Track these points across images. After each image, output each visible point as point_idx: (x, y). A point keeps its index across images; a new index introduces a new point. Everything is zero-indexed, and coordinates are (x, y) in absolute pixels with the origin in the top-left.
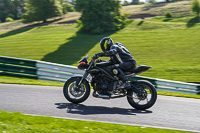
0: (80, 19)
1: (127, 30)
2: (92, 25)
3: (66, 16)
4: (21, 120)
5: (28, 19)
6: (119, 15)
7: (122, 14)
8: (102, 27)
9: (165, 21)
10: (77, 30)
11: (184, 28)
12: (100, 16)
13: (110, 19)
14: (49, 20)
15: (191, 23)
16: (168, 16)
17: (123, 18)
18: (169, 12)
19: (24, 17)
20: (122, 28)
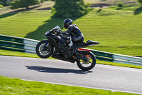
0: (54, 7)
1: (89, 16)
2: (63, 11)
3: (43, 4)
4: (21, 85)
5: (14, 6)
6: (83, 4)
7: (85, 4)
8: (70, 13)
9: (118, 9)
10: (52, 15)
11: (132, 15)
12: (69, 4)
13: (76, 7)
14: (30, 7)
15: (137, 12)
16: (120, 5)
17: (86, 7)
18: (121, 3)
19: (12, 4)
20: (85, 14)
